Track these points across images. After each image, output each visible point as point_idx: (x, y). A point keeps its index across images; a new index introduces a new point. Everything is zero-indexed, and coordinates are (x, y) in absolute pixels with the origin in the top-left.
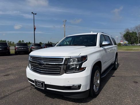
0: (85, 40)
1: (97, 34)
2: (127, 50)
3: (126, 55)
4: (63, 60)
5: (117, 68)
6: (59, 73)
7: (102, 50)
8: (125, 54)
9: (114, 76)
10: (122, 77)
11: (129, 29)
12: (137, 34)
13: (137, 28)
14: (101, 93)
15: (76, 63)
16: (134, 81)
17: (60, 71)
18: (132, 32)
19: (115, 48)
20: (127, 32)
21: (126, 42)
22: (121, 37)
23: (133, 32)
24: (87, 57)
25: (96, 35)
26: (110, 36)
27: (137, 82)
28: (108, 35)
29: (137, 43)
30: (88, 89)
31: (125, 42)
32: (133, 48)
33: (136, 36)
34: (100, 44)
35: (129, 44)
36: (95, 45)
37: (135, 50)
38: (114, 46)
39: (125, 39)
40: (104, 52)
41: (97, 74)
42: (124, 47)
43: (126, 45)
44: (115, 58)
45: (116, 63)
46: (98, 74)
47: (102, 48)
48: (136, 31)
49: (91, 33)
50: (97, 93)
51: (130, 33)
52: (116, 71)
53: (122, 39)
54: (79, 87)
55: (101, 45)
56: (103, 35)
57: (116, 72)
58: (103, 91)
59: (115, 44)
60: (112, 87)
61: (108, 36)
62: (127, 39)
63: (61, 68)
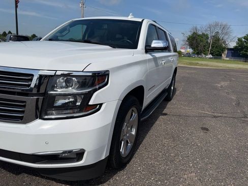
0: (118, 36)
1: (143, 20)
2: (191, 64)
3: (188, 73)
4: (31, 80)
5: (172, 97)
6: (21, 118)
7: (149, 60)
8: (188, 71)
9: (165, 114)
10: (180, 116)
11: (198, 27)
12: (208, 39)
13: (210, 28)
14: (136, 155)
15: (75, 91)
16: (201, 126)
17: (23, 112)
18: (201, 33)
19: (175, 59)
20: (194, 33)
21: (190, 50)
22: (183, 41)
23: (203, 34)
24: (108, 75)
25: (141, 23)
26: (167, 32)
27: (207, 130)
28: (165, 30)
29: (206, 54)
30: (103, 158)
31: (188, 50)
32: (200, 62)
33: (207, 42)
34: (146, 46)
35: (193, 53)
36: (135, 47)
37: (202, 65)
38: (172, 53)
39: (189, 45)
40: (153, 64)
41: (132, 115)
42: (186, 59)
43: (188, 55)
44: (171, 78)
45: (172, 88)
46: (135, 115)
47: (148, 56)
48: (208, 33)
49: (129, 17)
50: (127, 159)
51: (198, 36)
52: (169, 103)
53: (185, 45)
54: (80, 155)
55: (148, 48)
56: (155, 26)
57: (169, 105)
58: (141, 149)
59: (175, 51)
60: (161, 138)
61: (165, 32)
62: (191, 46)
63: (25, 102)
